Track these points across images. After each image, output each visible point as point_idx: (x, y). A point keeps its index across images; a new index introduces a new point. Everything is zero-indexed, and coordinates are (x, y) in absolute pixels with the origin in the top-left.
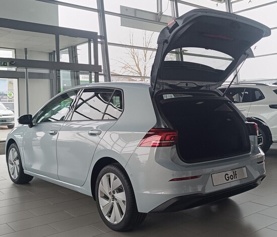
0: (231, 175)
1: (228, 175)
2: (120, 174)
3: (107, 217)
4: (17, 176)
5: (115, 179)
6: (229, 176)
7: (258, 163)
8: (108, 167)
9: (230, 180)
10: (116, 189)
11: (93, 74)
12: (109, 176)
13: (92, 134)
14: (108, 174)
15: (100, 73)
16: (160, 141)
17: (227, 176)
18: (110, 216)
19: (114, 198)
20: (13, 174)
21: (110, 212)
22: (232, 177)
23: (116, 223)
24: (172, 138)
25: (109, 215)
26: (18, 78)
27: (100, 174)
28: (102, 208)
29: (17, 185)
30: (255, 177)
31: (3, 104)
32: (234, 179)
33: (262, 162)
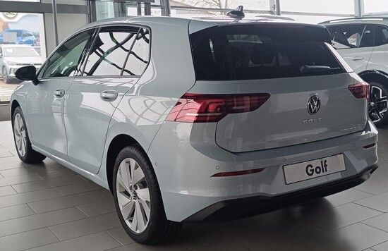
0: (318, 167)
1: (312, 167)
2: (143, 160)
3: (127, 222)
4: (24, 152)
5: (136, 167)
6: (314, 168)
7: (365, 147)
8: (127, 149)
9: (315, 175)
10: (138, 183)
11: (143, 5)
12: (129, 162)
13: (105, 98)
14: (127, 159)
15: (152, 4)
16: (198, 113)
17: (310, 168)
18: (131, 221)
19: (136, 196)
20: (20, 149)
21: (132, 215)
22: (318, 170)
23: (138, 232)
24: (219, 109)
25: (130, 219)
26: (43, 13)
27: (117, 159)
28: (121, 209)
29: (26, 165)
30: (359, 170)
31: (35, 49)
32: (322, 174)
33: (374, 144)
